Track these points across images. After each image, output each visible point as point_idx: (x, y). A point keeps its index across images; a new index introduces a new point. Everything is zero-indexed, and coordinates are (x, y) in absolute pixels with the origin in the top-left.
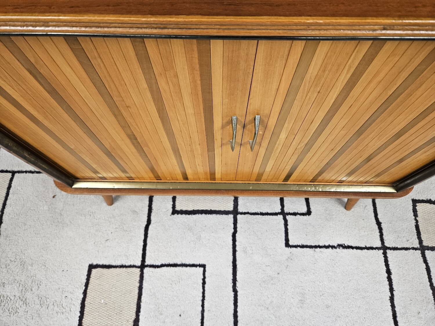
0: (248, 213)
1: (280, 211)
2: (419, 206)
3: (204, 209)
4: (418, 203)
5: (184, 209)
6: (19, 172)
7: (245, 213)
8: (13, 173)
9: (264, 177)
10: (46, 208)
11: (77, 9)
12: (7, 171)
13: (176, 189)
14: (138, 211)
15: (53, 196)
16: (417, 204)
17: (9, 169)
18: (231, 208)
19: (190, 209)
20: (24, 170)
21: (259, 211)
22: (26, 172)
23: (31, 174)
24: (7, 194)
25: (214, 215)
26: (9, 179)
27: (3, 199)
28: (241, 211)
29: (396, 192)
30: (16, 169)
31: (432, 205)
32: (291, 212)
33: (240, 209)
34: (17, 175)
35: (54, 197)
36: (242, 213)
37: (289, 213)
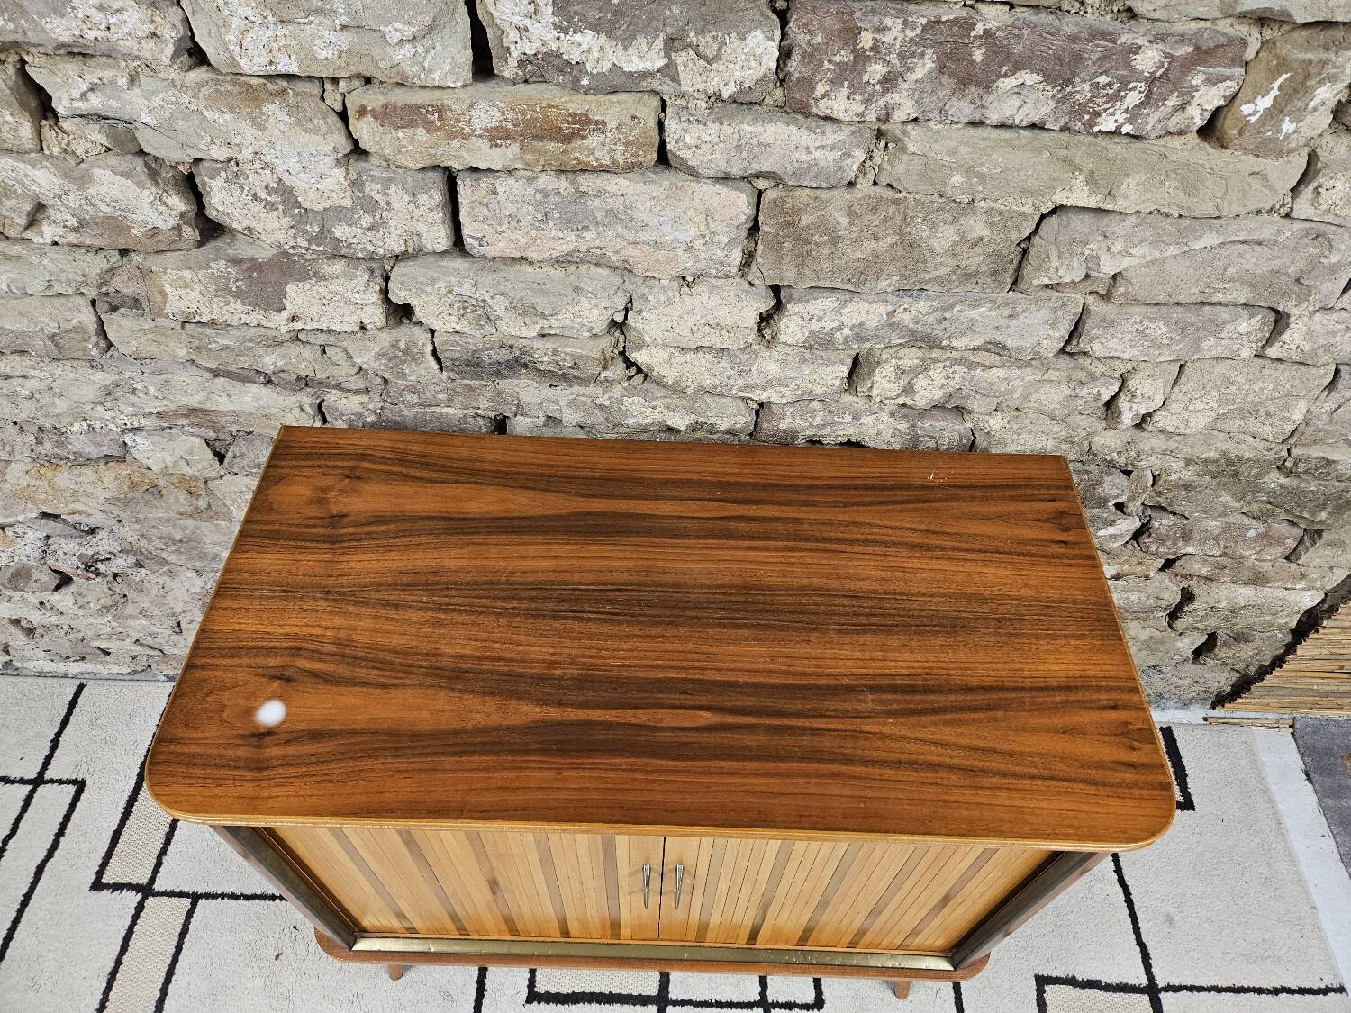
0: (690, 1002)
1: (758, 998)
2: (1051, 992)
3: (597, 990)
4: (1049, 984)
5: (554, 990)
6: (208, 896)
7: (683, 1003)
8: (195, 898)
9: (711, 935)
10: (259, 983)
11: (487, 814)
12: (182, 895)
13: (546, 956)
14: (453, 993)
15: (275, 954)
16: (1046, 987)
17: (186, 890)
18: (654, 991)
19: (566, 990)
20: (219, 892)
21: (713, 997)
22: (223, 896)
23: (233, 902)
24: (179, 949)
25: (617, 1006)
26: (185, 913)
27: (169, 960)
28: (674, 998)
29: (952, 969)
30: (202, 891)
31: (1078, 989)
32: (782, 1000)
33: (674, 994)
34: (202, 902)
35: (277, 958)
36: (676, 1003)
37: (778, 1002)
